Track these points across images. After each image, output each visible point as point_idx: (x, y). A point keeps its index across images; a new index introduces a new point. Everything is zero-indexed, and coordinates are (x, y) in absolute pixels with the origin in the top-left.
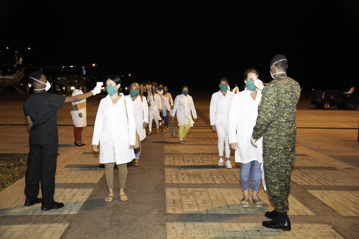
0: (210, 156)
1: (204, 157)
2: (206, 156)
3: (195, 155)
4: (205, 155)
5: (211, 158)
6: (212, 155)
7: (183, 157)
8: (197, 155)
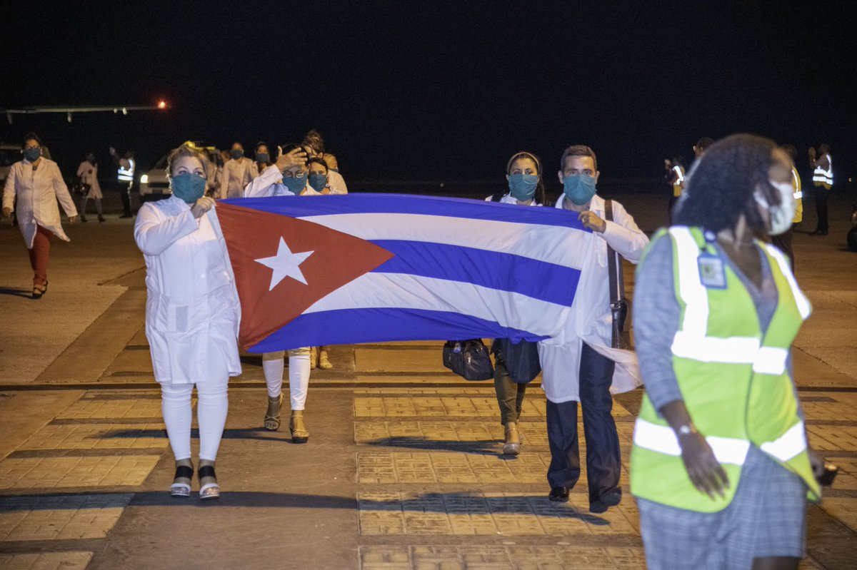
0: (612, 551)
1: (578, 558)
2: (591, 550)
3: (531, 547)
4: (584, 544)
5: (617, 561)
6: (627, 544)
7: (464, 557)
8: (539, 548)
